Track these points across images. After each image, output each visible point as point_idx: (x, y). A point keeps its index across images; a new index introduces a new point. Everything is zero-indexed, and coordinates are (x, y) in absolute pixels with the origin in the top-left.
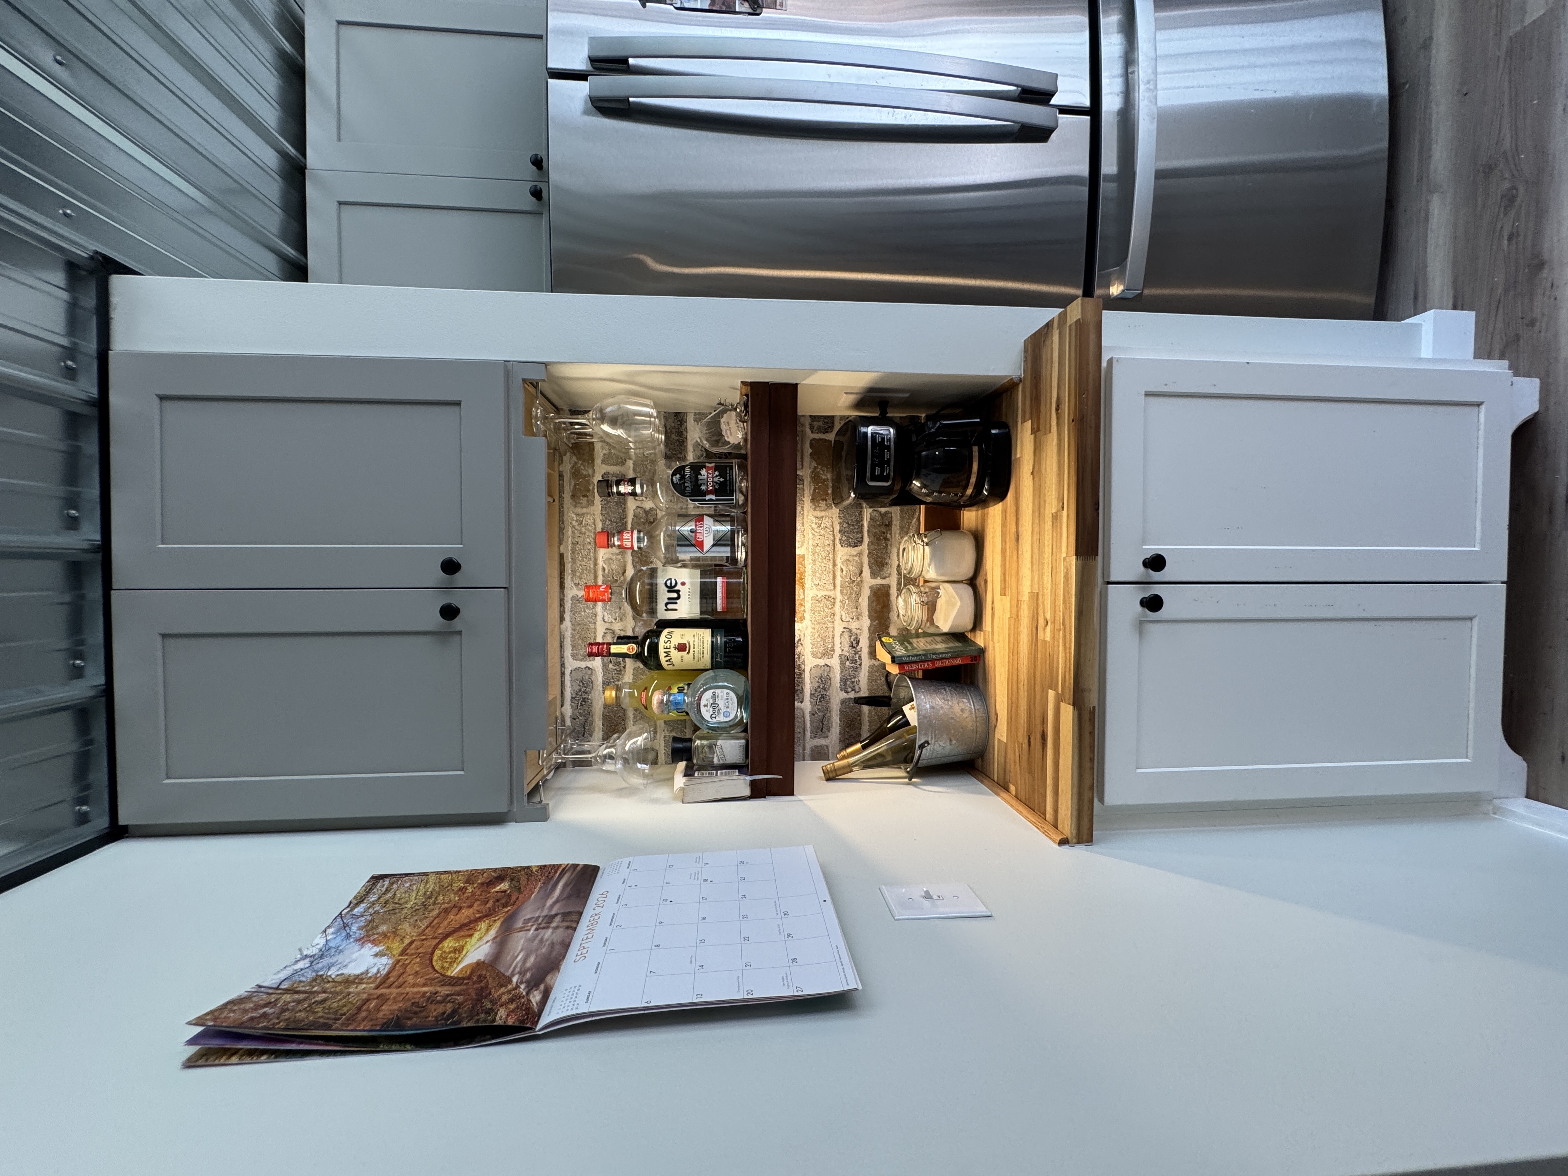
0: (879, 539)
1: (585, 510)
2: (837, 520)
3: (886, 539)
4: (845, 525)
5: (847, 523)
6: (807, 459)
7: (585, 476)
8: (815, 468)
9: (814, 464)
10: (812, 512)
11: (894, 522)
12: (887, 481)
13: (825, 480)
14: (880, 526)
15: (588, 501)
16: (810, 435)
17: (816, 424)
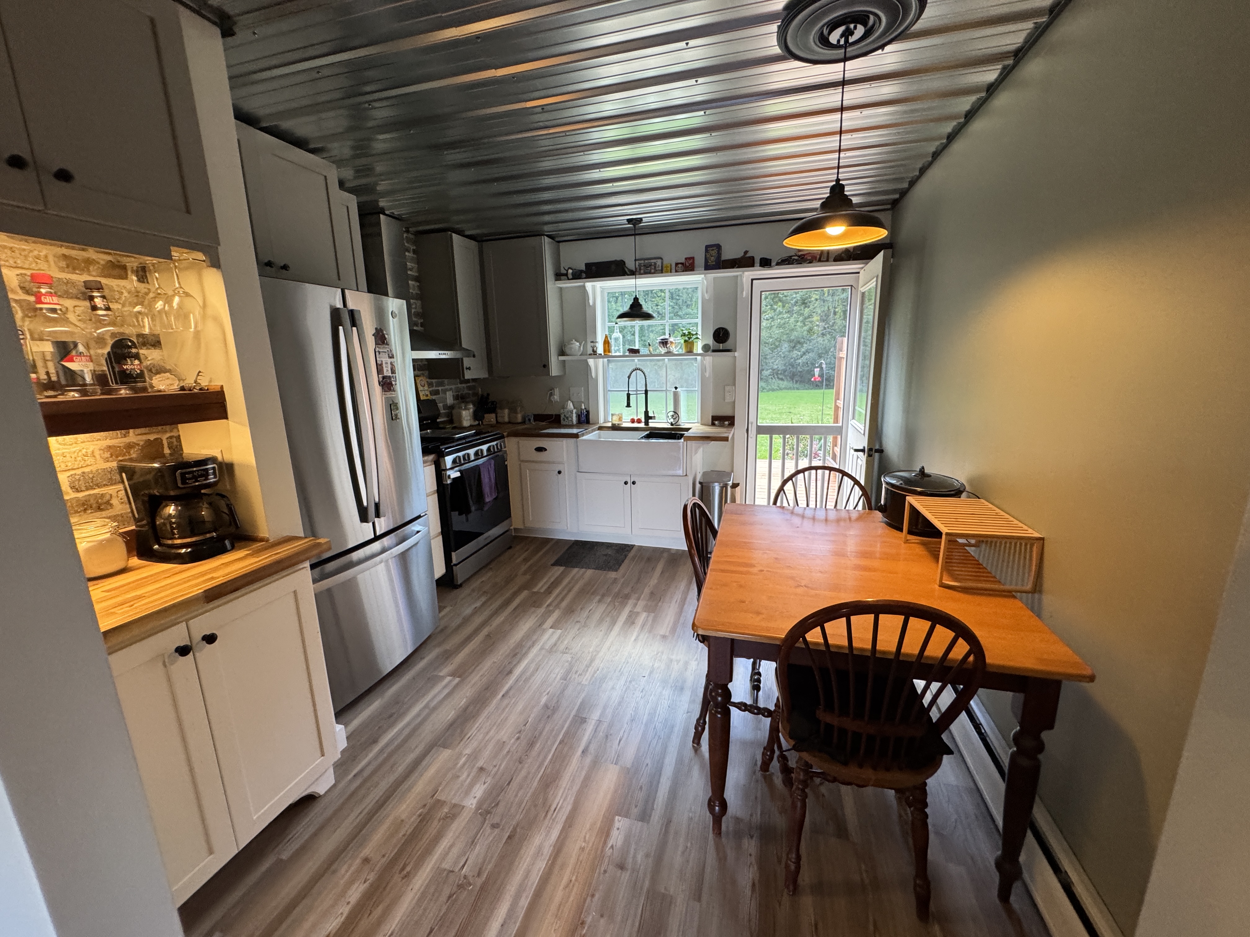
0: (83, 504)
1: (52, 263)
2: (94, 468)
3: (85, 510)
4: (91, 476)
5: (93, 477)
6: (145, 437)
7: (88, 270)
8: (138, 445)
9: (142, 443)
10: (97, 447)
11: (103, 513)
12: (182, 484)
13: (129, 453)
14: (97, 502)
15: (62, 267)
16: (165, 438)
17: (174, 440)
